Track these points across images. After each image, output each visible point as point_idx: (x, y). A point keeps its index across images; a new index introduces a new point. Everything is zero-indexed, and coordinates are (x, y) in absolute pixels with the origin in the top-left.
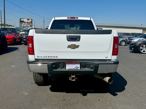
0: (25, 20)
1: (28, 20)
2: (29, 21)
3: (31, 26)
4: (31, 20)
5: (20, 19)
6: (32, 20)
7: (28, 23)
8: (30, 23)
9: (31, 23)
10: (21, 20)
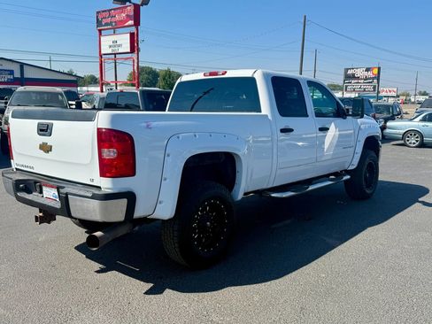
0: (360, 73)
1: (368, 70)
2: (370, 74)
3: (374, 87)
4: (376, 71)
5: (347, 70)
6: (379, 69)
7: (366, 79)
8: (373, 78)
9: (375, 81)
10: (350, 72)
